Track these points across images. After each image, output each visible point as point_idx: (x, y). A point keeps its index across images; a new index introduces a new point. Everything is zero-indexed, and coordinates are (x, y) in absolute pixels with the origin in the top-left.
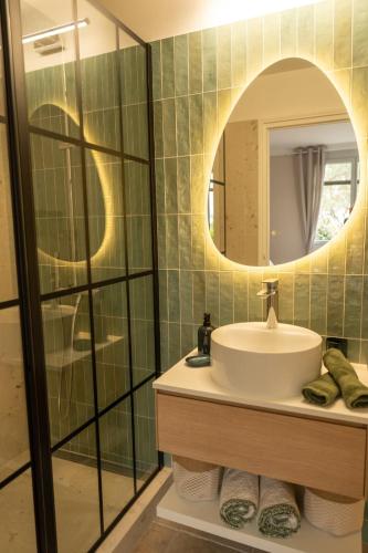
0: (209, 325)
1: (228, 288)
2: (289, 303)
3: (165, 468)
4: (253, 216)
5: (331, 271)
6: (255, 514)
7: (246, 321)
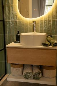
0: (19, 34)
1: (23, 25)
2: (38, 28)
3: (7, 74)
4: (27, 11)
5: (48, 19)
6: (32, 75)
7: (28, 32)
